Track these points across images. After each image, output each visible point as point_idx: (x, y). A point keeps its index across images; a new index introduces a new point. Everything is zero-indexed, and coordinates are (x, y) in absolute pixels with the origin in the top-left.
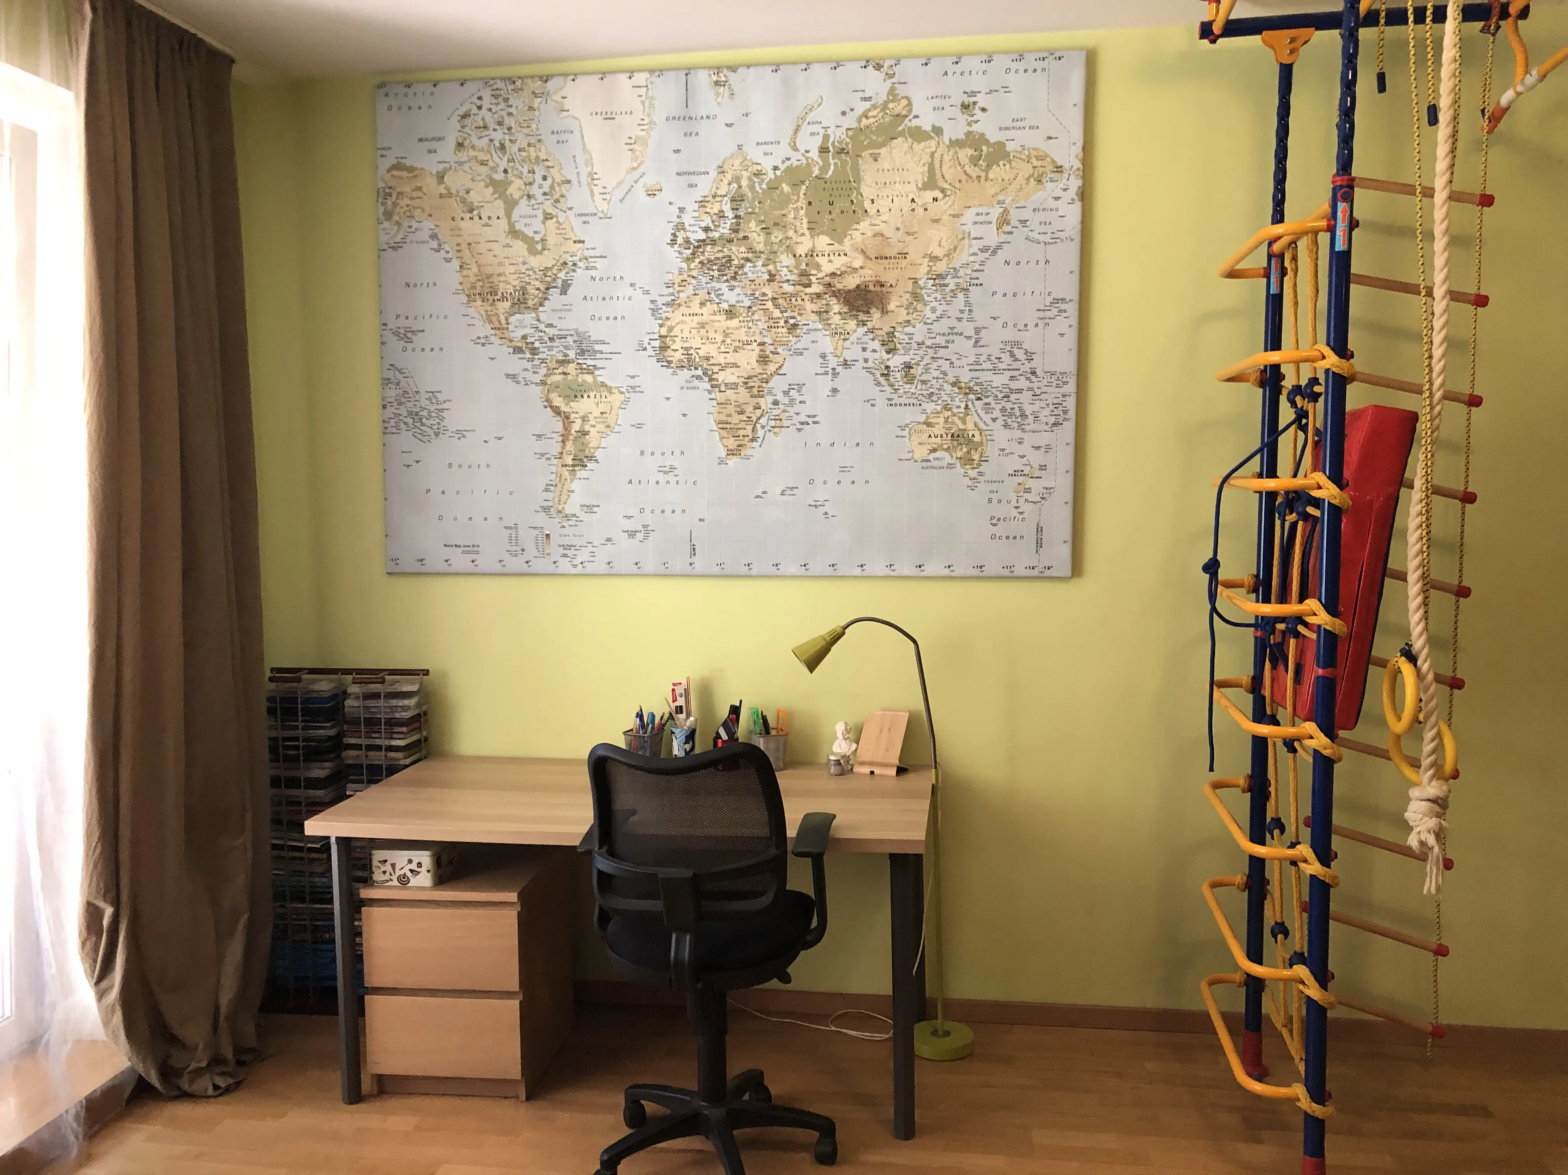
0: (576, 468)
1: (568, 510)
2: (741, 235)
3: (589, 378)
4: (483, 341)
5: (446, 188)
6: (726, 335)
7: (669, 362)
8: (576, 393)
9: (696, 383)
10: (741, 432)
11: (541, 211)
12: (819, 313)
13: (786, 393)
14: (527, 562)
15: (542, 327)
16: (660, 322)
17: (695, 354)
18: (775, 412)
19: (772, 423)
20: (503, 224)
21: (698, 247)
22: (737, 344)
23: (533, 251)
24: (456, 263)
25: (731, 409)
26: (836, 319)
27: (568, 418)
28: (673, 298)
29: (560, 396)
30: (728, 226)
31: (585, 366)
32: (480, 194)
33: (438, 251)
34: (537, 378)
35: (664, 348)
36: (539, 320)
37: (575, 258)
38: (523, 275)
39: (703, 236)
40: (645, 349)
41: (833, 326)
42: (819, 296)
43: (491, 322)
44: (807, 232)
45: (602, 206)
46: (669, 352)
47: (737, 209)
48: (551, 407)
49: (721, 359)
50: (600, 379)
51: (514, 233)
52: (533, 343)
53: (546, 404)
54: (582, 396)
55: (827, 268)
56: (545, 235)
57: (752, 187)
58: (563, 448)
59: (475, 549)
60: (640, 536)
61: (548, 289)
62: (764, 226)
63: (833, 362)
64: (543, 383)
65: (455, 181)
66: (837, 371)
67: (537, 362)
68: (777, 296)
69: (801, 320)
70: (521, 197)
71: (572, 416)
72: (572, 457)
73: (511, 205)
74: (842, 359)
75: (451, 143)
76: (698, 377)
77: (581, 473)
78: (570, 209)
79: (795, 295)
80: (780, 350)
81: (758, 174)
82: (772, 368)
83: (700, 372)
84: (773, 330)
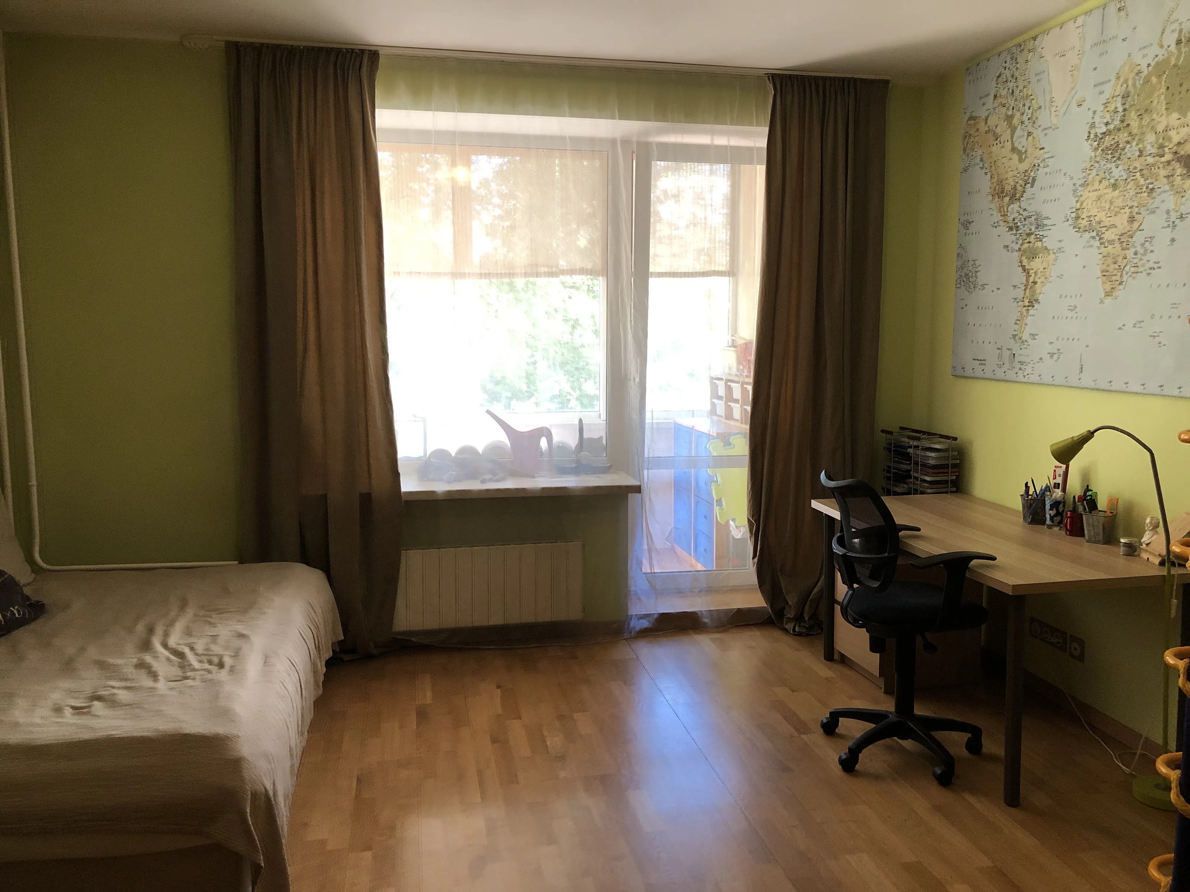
0: (1030, 308)
1: (1024, 338)
2: (1125, 124)
3: (1039, 244)
4: (996, 225)
5: (989, 127)
6: (1111, 203)
7: (1079, 228)
8: (1033, 255)
9: (1092, 242)
10: (1114, 278)
11: (1026, 132)
12: (1168, 177)
13: (1142, 245)
14: (1004, 373)
15: (1021, 212)
16: (1077, 199)
17: (1093, 220)
18: (1135, 261)
19: (1133, 269)
20: (1009, 145)
21: (1101, 139)
22: (1116, 209)
23: (1021, 161)
24: (989, 174)
25: (1110, 260)
26: (1178, 180)
27: (1028, 273)
28: (1085, 180)
29: (1026, 258)
30: (1119, 118)
31: (1038, 236)
32: (1002, 128)
33: (982, 168)
34: (1017, 247)
35: (1077, 218)
36: (1020, 207)
37: (1039, 161)
38: (1015, 178)
39: (1104, 129)
40: (1068, 220)
41: (1175, 187)
42: (1169, 162)
43: (1000, 212)
44: (1164, 112)
45: (1054, 120)
46: (1080, 221)
47: (1125, 104)
48: (1022, 266)
49: (1107, 222)
50: (1045, 245)
51: (1014, 149)
52: (1017, 223)
53: (1020, 264)
54: (1036, 257)
55: (1176, 139)
56: (1027, 148)
57: (1134, 85)
58: (1025, 294)
59: (984, 362)
60: (1055, 356)
61: (1025, 185)
62: (1139, 113)
63: (1174, 216)
64: (1020, 249)
65: (991, 122)
66: (1175, 223)
67: (1018, 236)
68: (1142, 168)
69: (1157, 184)
70: (1019, 124)
71: (1031, 271)
72: (1028, 300)
73: (1013, 130)
74: (1179, 214)
75: (992, 97)
76: (1093, 238)
77: (1032, 312)
78: (1039, 126)
79: (1153, 165)
80: (1141, 211)
81: (1139, 73)
82: (1136, 225)
83: (1094, 234)
84: (1139, 195)
